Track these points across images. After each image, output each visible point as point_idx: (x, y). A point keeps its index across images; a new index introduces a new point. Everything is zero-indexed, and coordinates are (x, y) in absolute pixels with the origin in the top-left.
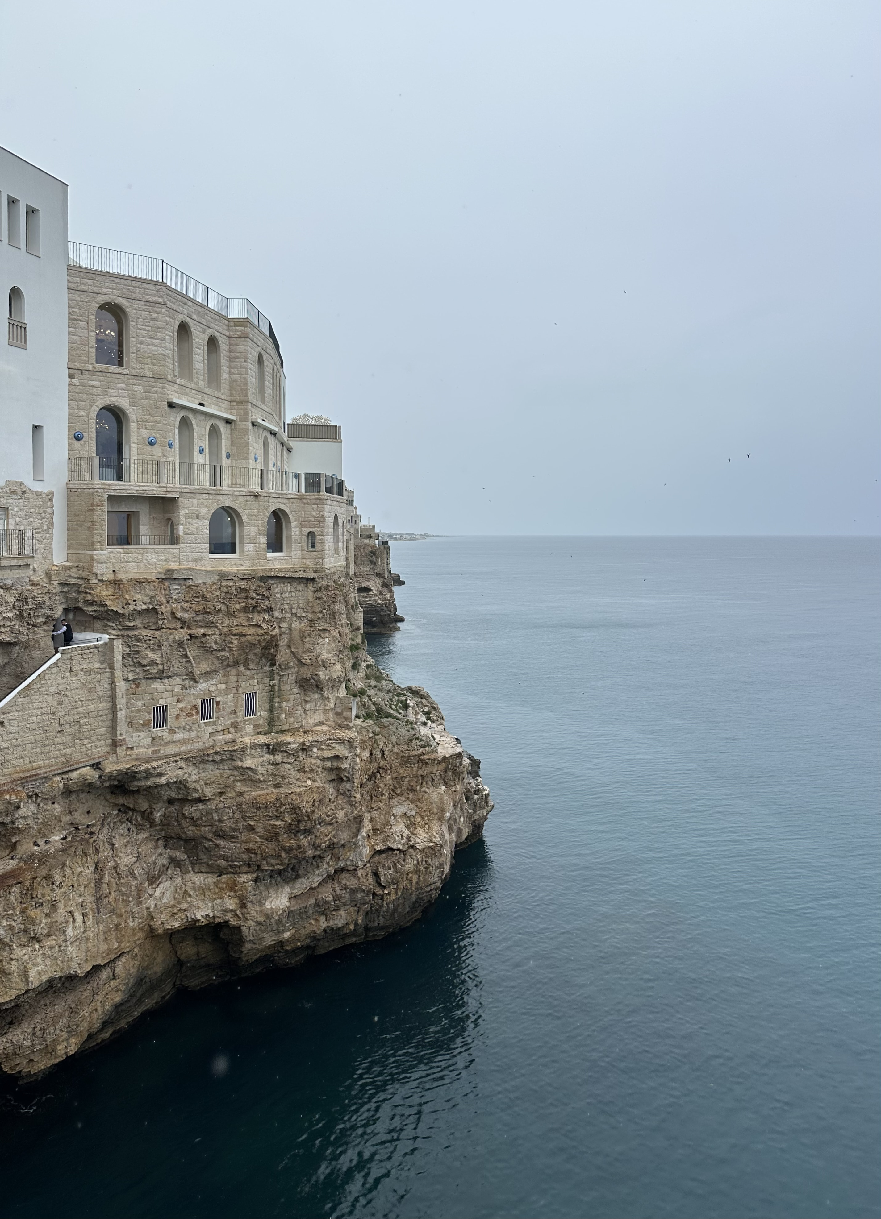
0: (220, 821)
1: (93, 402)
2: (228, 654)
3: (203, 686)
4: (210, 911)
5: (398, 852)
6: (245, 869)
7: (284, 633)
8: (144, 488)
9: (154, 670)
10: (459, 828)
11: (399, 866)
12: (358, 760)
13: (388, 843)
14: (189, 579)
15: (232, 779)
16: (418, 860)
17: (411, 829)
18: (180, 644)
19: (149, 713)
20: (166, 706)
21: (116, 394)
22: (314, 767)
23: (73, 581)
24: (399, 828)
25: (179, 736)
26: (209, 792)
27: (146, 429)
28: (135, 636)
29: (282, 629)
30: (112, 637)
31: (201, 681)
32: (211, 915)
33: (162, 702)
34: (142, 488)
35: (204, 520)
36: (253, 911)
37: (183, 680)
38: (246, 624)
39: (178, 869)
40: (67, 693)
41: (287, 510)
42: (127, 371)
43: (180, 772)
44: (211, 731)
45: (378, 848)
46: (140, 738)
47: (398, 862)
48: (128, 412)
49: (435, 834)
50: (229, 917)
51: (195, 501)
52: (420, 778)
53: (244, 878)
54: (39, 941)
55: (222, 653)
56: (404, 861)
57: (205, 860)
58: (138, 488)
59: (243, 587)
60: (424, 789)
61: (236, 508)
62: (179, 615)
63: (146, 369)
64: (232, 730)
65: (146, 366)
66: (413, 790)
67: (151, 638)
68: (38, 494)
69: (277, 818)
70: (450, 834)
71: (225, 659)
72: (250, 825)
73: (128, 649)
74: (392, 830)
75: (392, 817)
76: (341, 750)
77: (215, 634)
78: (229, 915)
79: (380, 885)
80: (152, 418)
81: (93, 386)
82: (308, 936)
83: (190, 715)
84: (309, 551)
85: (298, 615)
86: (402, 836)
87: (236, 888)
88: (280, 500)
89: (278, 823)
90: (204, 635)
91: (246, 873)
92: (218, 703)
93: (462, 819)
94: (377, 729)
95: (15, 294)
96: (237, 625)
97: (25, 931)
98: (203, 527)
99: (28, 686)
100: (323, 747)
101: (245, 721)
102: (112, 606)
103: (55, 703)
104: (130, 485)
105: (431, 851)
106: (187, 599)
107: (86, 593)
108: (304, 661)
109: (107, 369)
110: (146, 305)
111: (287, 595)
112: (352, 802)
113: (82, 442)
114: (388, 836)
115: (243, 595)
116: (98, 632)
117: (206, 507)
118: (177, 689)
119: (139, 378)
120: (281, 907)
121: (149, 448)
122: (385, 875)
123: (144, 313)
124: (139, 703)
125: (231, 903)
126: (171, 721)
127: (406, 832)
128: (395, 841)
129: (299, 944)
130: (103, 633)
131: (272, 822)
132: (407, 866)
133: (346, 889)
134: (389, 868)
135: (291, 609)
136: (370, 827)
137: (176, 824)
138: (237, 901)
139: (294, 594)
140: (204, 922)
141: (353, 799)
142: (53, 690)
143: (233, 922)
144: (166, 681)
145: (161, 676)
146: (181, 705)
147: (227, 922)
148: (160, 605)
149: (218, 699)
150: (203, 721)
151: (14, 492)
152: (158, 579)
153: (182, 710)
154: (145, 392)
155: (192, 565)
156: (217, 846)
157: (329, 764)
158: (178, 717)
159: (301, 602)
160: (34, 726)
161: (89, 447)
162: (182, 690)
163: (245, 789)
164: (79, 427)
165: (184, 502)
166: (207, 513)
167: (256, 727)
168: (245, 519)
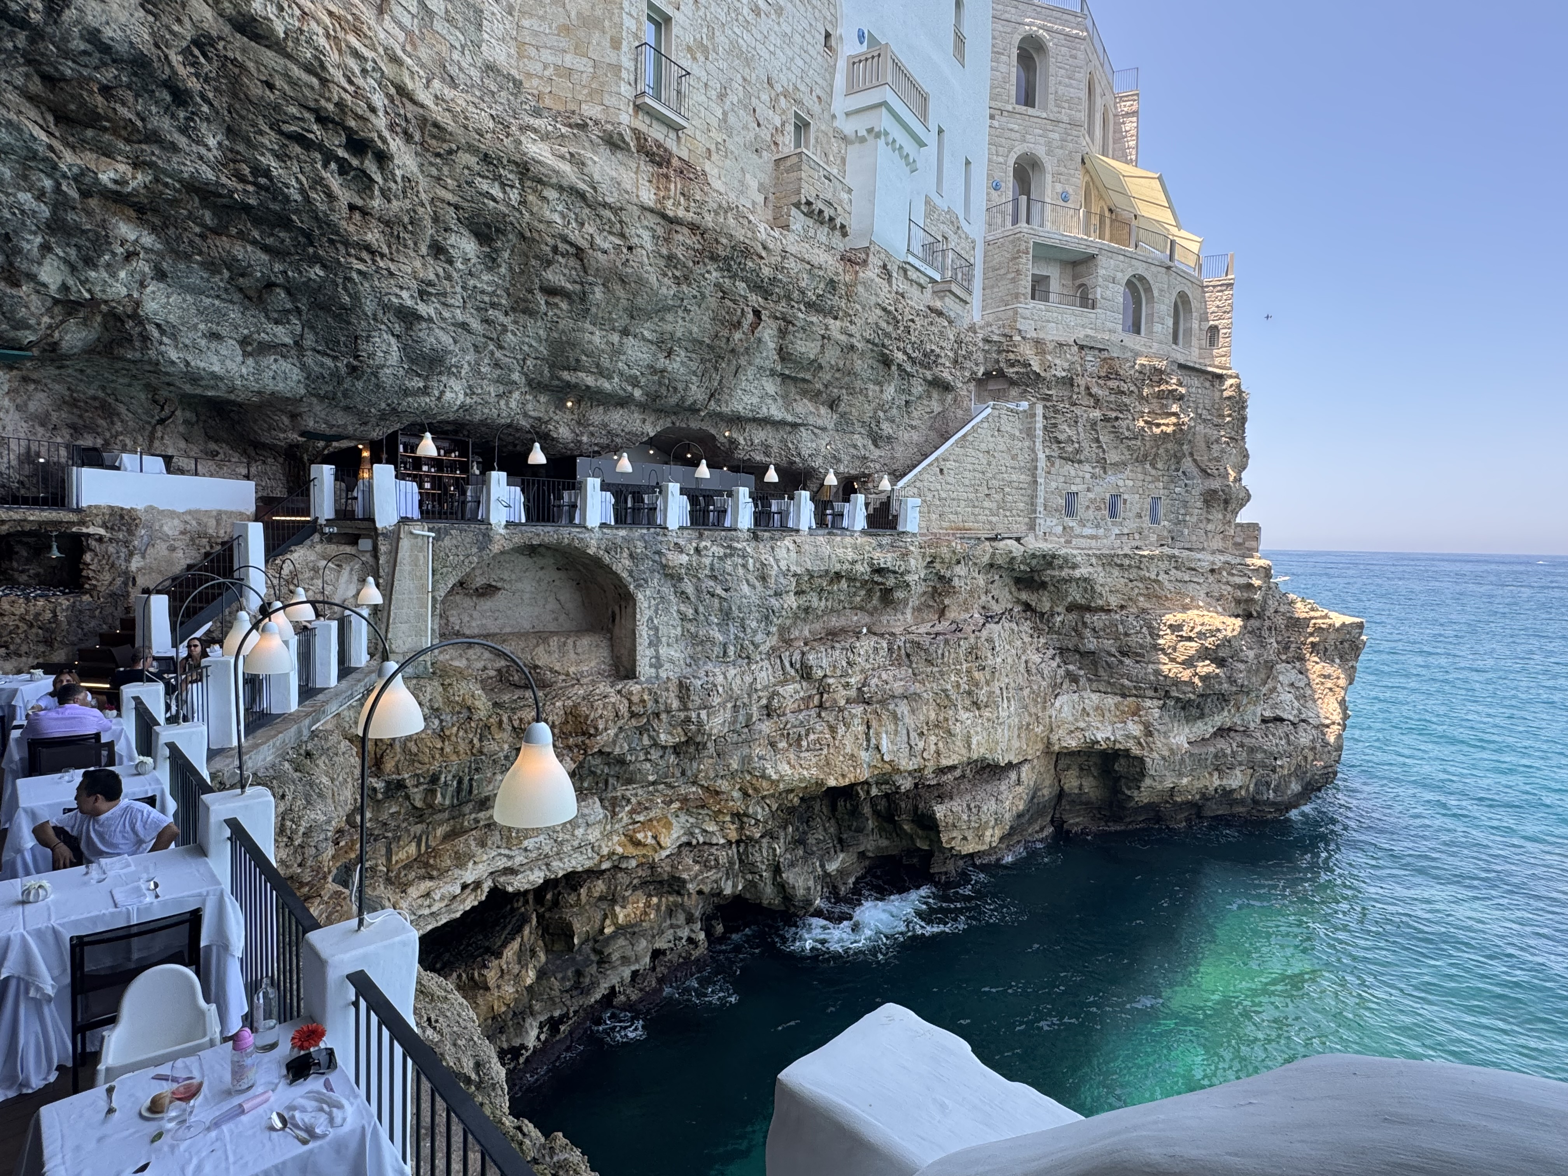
0: (1126, 634)
2: (1139, 444)
3: (1112, 478)
4: (1110, 734)
5: (1289, 724)
6: (1150, 693)
9: (1069, 449)
11: (1292, 738)
13: (1278, 712)
14: (1105, 350)
15: (1136, 591)
16: (1313, 736)
17: (1301, 702)
18: (1094, 424)
19: (1062, 498)
20: (1077, 494)
22: (1223, 594)
23: (995, 338)
24: (1288, 697)
25: (1087, 531)
26: (1114, 601)
28: (1054, 408)
31: (1111, 472)
32: (1112, 739)
33: (1074, 489)
35: (1119, 286)
36: (1159, 742)
37: (1094, 468)
38: (1159, 411)
39: (1075, 684)
40: (994, 454)
41: (1190, 296)
43: (1091, 569)
44: (1118, 532)
45: (1266, 714)
46: (1053, 524)
47: (1291, 734)
50: (1131, 744)
51: (1112, 262)
53: (1148, 703)
54: (979, 709)
55: (1133, 442)
56: (1297, 734)
57: (1105, 679)
59: (1158, 367)
61: (1148, 278)
62: (1092, 391)
64: (1137, 536)
67: (1068, 412)
71: (1135, 451)
72: (1158, 644)
73: (1044, 421)
75: (1279, 684)
76: (1255, 578)
77: (1127, 419)
78: (1133, 742)
82: (1199, 791)
83: (1098, 509)
84: (1207, 349)
85: (1203, 417)
86: (1292, 706)
87: (1140, 713)
89: (1192, 645)
90: (1117, 418)
91: (1151, 698)
92: (1125, 501)
96: (1150, 412)
97: (969, 693)
98: (1118, 294)
99: (964, 436)
100: (1234, 572)
101: (1150, 528)
102: (1035, 368)
103: (985, 462)
105: (1328, 729)
106: (1101, 374)
107: (1009, 351)
108: (1209, 471)
111: (1194, 390)
112: (1262, 642)
114: (1277, 704)
115: (1157, 378)
116: (1015, 399)
117: (1122, 271)
118: (1088, 477)
120: (1184, 746)
124: (1055, 485)
125: (1135, 729)
126: (1080, 511)
127: (1296, 704)
128: (1284, 710)
129: (1189, 797)
131: (1184, 643)
132: (1302, 740)
133: (1242, 746)
134: (1281, 738)
135: (1197, 408)
137: (1074, 634)
138: (1141, 727)
139: (1200, 391)
140: (1104, 745)
141: (1263, 640)
142: (983, 447)
143: (1136, 751)
144: (1078, 465)
145: (1074, 458)
146: (1091, 495)
147: (1127, 750)
148: (1077, 375)
149: (1126, 496)
150: (1110, 519)
152: (1077, 344)
153: (1092, 501)
155: (1106, 336)
156: (1120, 663)
157: (1240, 593)
158: (1088, 507)
159: (1207, 402)
160: (967, 482)
162: (1092, 478)
163: (1147, 605)
165: (1102, 260)
166: (1123, 278)
167: (1160, 537)
168: (1156, 293)
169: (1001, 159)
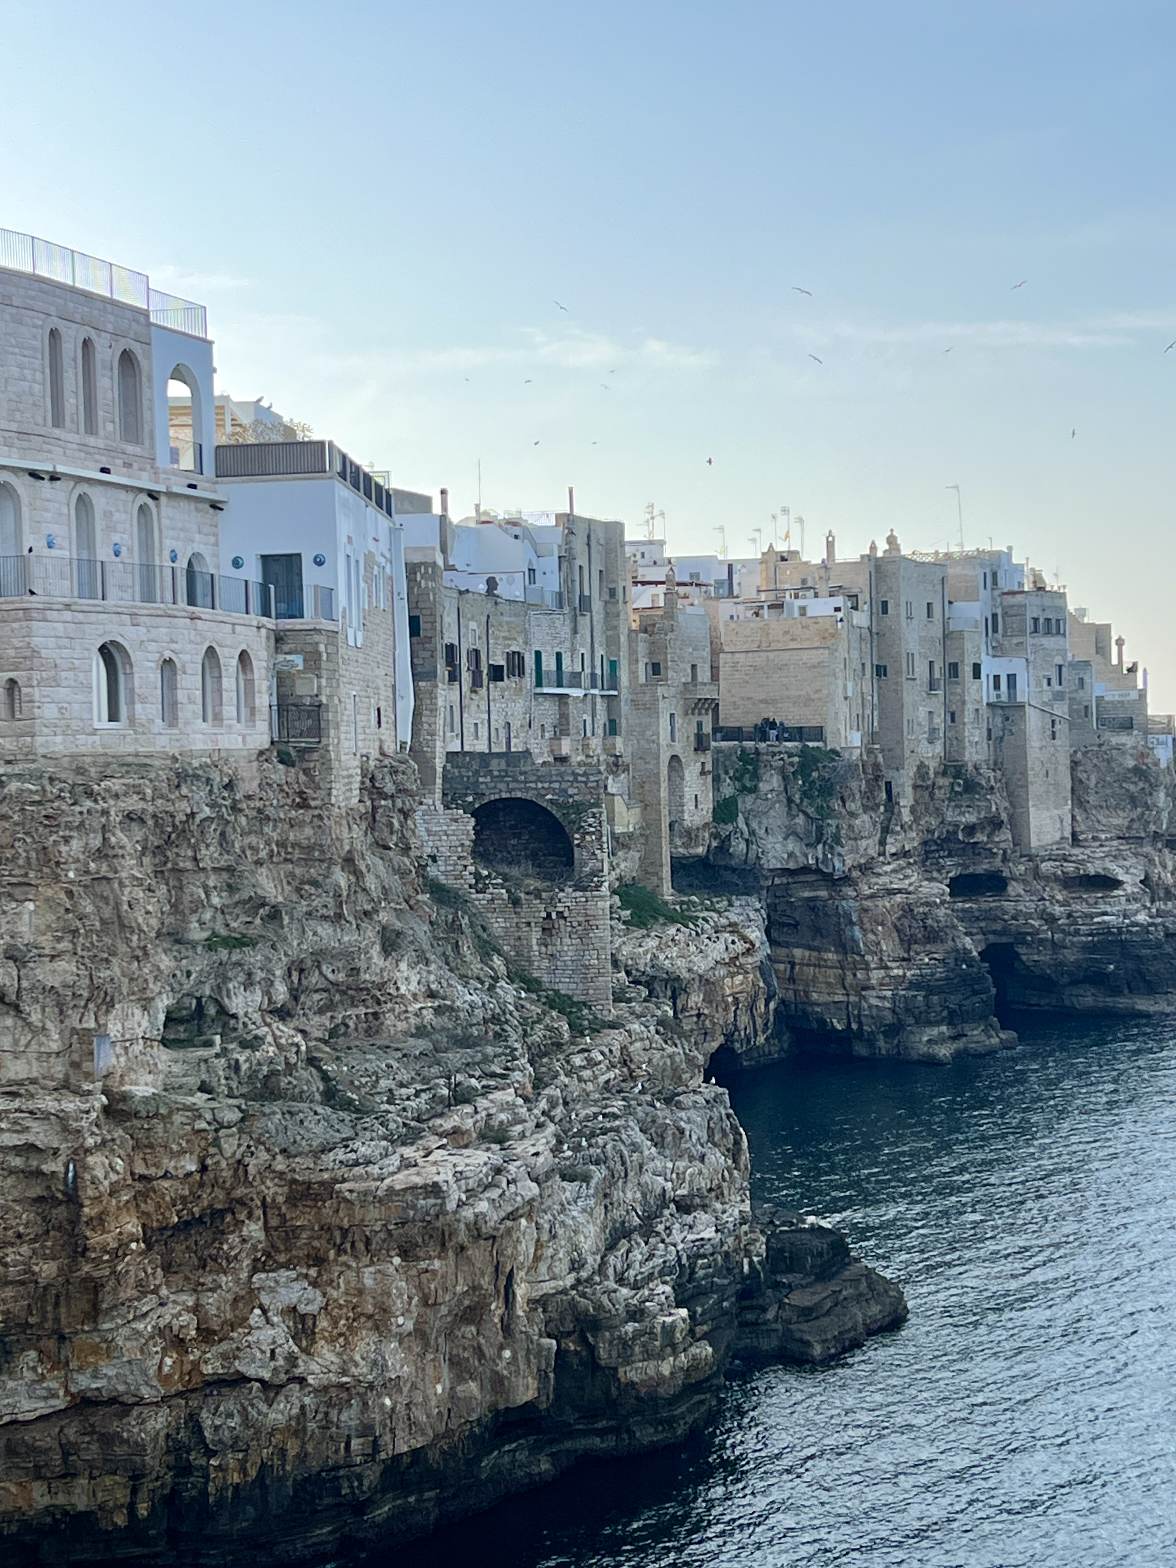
5: (257, 1384)
11: (255, 1413)
13: (235, 1364)
16: (303, 1407)
17: (304, 1343)
24: (270, 1335)
45: (208, 1369)
47: (252, 1405)
49: (357, 1358)
52: (337, 1234)
56: (270, 1404)
60: (343, 1258)
66: (319, 1261)
74: (249, 1338)
75: (257, 1311)
79: (204, 1446)
86: (273, 1352)
105: (343, 1394)
114: (238, 1349)
122: (217, 1428)
127: (287, 1348)
128: (253, 1360)
132: (274, 1416)
134: (230, 1415)
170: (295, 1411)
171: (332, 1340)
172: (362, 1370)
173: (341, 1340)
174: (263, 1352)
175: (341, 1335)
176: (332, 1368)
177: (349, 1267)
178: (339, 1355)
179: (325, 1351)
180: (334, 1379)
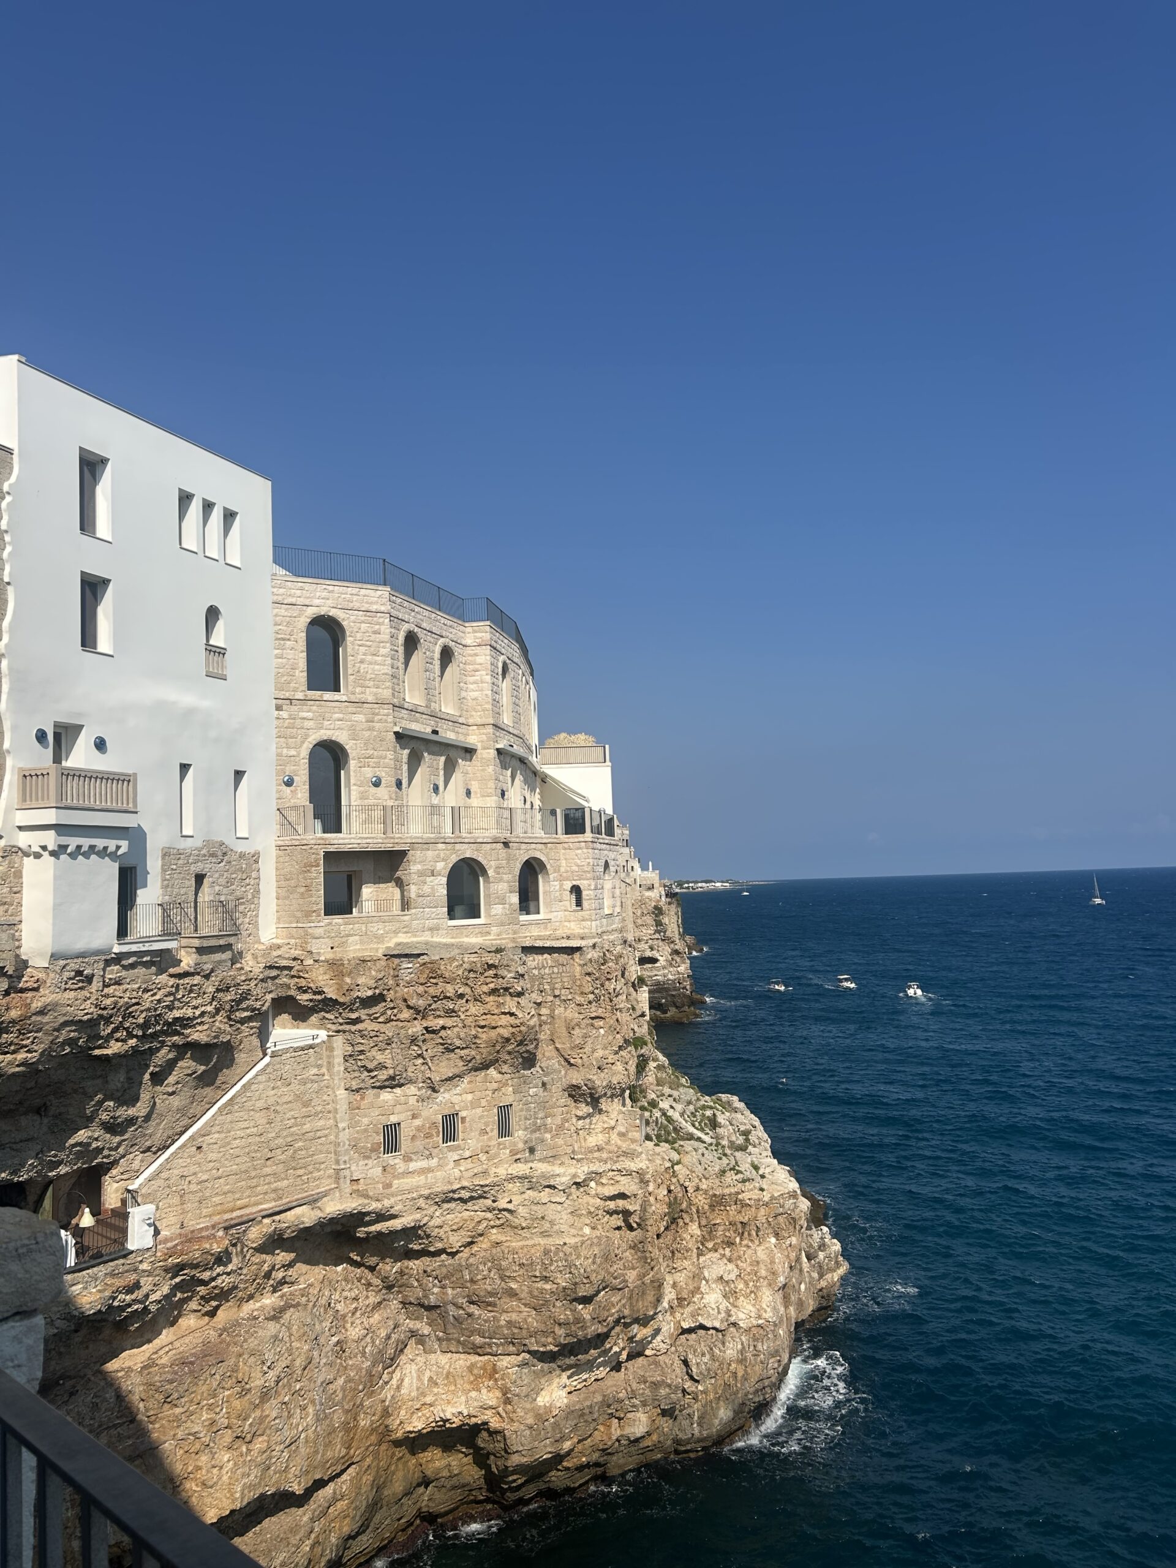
0: (472, 1281)
1: (307, 736)
2: (473, 1053)
3: (443, 1097)
4: (463, 1407)
5: (714, 1332)
6: (507, 1349)
7: (545, 1023)
8: (368, 841)
9: (383, 1075)
10: (800, 1299)
11: (717, 1351)
12: (652, 1199)
13: (700, 1318)
14: (423, 954)
15: (484, 1224)
16: (742, 1344)
17: (731, 1300)
18: (414, 1041)
19: (378, 1133)
20: (399, 1124)
21: (332, 726)
22: (592, 1210)
23: (284, 963)
24: (712, 1297)
25: (416, 1164)
26: (455, 1241)
27: (369, 766)
28: (360, 1031)
29: (543, 1018)
30: (331, 1033)
31: (442, 1090)
32: (465, 1413)
33: (394, 1119)
34: (364, 841)
35: (439, 878)
36: (520, 1408)
37: (419, 1089)
38: (496, 1011)
39: (420, 1347)
40: (277, 1108)
41: (543, 859)
42: (344, 698)
43: (419, 1214)
44: (457, 1158)
45: (686, 1325)
46: (367, 1167)
47: (715, 1346)
48: (347, 747)
49: (764, 1306)
50: (488, 1416)
51: (430, 853)
52: (739, 1226)
53: (504, 1362)
54: (246, 1442)
55: (466, 1051)
56: (723, 1343)
57: (456, 1336)
58: (359, 841)
59: (491, 962)
60: (745, 1242)
61: (479, 859)
62: (411, 1003)
63: (368, 693)
64: (483, 1157)
65: (368, 689)
66: (730, 1244)
67: (378, 1034)
68: (242, 856)
69: (546, 1279)
70: (786, 1307)
71: (471, 1060)
72: (512, 1288)
73: (350, 1048)
74: (704, 1301)
75: (704, 1282)
76: (628, 1185)
77: (457, 1026)
78: (489, 1412)
79: (692, 1378)
80: (376, 753)
81: (304, 719)
82: (594, 1448)
83: (428, 1136)
84: (574, 911)
85: (563, 998)
86: (718, 1309)
87: (497, 1376)
88: (533, 846)
89: (548, 1286)
90: (443, 1028)
91: (509, 1354)
92: (463, 1119)
93: (803, 1287)
94: (675, 1156)
95: (213, 614)
96: (485, 1014)
97: (230, 1428)
98: (439, 887)
99: (231, 1099)
100: (604, 1181)
101: (499, 1144)
102: (331, 993)
103: (264, 1121)
104: (350, 839)
105: (761, 1331)
106: (422, 981)
107: (299, 977)
108: (572, 1061)
109: (321, 696)
110: (365, 616)
111: (547, 971)
112: (646, 1258)
113: (292, 788)
114: (699, 1309)
115: (491, 972)
116: (314, 1027)
117: (443, 860)
118: (412, 1101)
119: (360, 705)
120: (558, 1405)
121: (373, 789)
122: (698, 1364)
123: (363, 625)
124: (365, 1121)
125: (491, 1397)
126: (405, 1144)
127: (724, 1304)
128: (709, 1315)
129: (584, 1459)
130: (319, 1028)
131: (539, 1285)
132: (728, 1352)
133: (645, 1382)
134: (703, 1355)
135: (553, 989)
136: (673, 1296)
137: (416, 1284)
138: (498, 1394)
139: (556, 970)
140: (457, 1422)
141: (648, 1255)
142: (260, 1104)
143: (495, 1423)
144: (398, 1090)
145: (393, 1083)
146: (417, 1122)
147: (486, 1423)
148: (389, 990)
149: (463, 1114)
150: (445, 1145)
151: (213, 855)
152: (385, 956)
153: (418, 1129)
154: (367, 721)
155: (426, 937)
156: (470, 1315)
157: (612, 1205)
158: (413, 1138)
159: (565, 979)
160: (239, 1152)
161: (301, 794)
162: (418, 1102)
163: (501, 1238)
164: (289, 769)
165: (415, 855)
166: (443, 867)
167: (513, 1153)
168: (491, 873)
169: (293, 752)
170: (740, 1347)
171: (747, 1296)
172: (769, 1315)
173: (753, 1295)
174: (713, 1309)
175: (751, 1292)
176: (753, 1315)
177: (749, 1247)
178: (754, 1305)
179: (745, 1304)
180: (755, 1323)
